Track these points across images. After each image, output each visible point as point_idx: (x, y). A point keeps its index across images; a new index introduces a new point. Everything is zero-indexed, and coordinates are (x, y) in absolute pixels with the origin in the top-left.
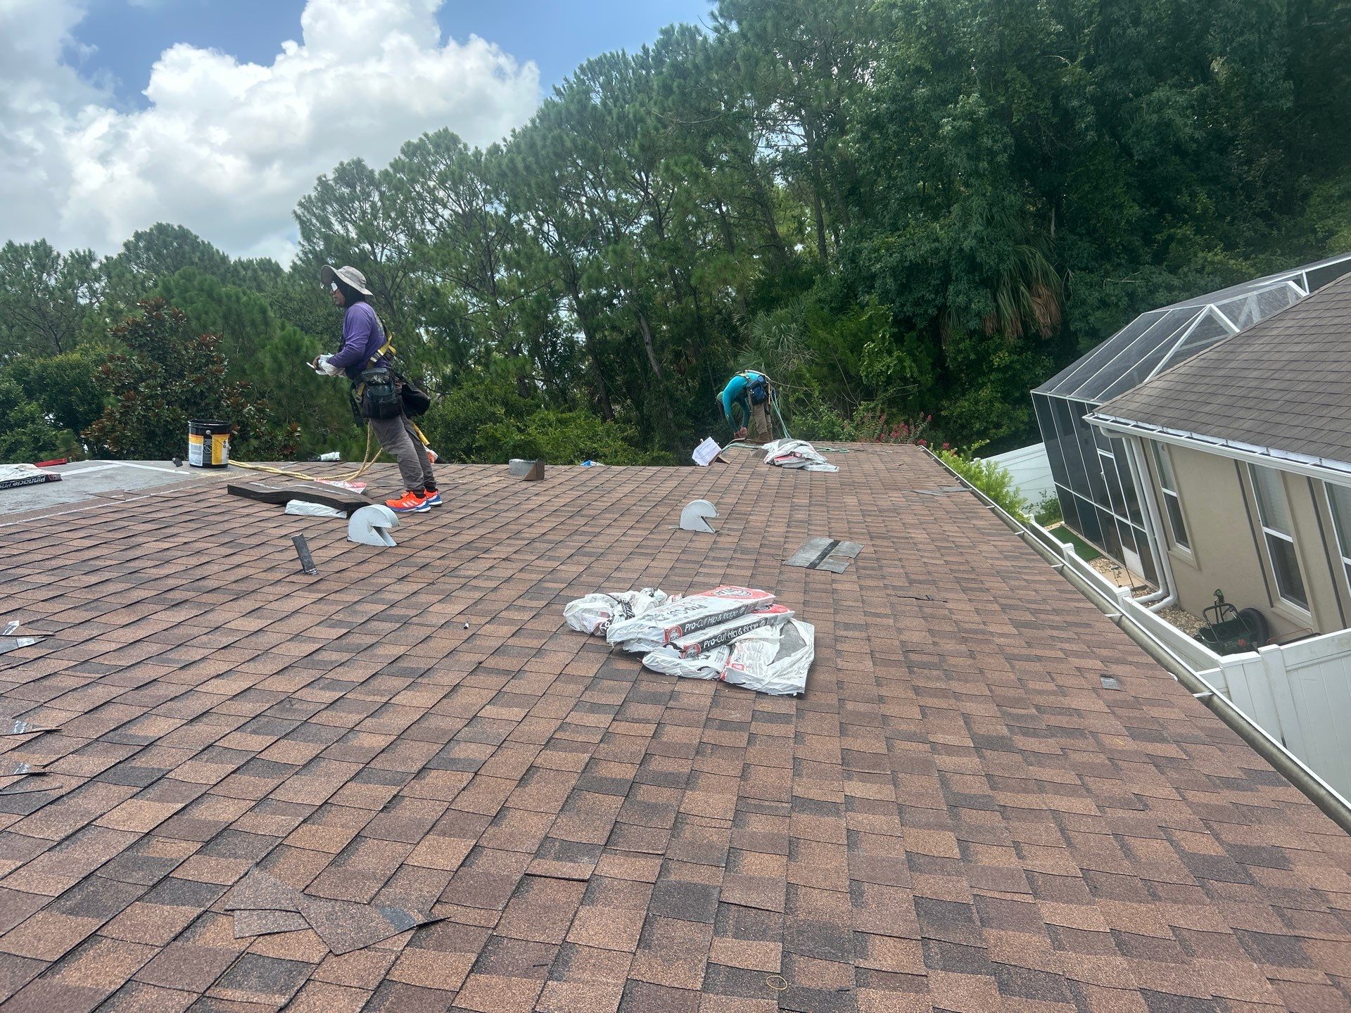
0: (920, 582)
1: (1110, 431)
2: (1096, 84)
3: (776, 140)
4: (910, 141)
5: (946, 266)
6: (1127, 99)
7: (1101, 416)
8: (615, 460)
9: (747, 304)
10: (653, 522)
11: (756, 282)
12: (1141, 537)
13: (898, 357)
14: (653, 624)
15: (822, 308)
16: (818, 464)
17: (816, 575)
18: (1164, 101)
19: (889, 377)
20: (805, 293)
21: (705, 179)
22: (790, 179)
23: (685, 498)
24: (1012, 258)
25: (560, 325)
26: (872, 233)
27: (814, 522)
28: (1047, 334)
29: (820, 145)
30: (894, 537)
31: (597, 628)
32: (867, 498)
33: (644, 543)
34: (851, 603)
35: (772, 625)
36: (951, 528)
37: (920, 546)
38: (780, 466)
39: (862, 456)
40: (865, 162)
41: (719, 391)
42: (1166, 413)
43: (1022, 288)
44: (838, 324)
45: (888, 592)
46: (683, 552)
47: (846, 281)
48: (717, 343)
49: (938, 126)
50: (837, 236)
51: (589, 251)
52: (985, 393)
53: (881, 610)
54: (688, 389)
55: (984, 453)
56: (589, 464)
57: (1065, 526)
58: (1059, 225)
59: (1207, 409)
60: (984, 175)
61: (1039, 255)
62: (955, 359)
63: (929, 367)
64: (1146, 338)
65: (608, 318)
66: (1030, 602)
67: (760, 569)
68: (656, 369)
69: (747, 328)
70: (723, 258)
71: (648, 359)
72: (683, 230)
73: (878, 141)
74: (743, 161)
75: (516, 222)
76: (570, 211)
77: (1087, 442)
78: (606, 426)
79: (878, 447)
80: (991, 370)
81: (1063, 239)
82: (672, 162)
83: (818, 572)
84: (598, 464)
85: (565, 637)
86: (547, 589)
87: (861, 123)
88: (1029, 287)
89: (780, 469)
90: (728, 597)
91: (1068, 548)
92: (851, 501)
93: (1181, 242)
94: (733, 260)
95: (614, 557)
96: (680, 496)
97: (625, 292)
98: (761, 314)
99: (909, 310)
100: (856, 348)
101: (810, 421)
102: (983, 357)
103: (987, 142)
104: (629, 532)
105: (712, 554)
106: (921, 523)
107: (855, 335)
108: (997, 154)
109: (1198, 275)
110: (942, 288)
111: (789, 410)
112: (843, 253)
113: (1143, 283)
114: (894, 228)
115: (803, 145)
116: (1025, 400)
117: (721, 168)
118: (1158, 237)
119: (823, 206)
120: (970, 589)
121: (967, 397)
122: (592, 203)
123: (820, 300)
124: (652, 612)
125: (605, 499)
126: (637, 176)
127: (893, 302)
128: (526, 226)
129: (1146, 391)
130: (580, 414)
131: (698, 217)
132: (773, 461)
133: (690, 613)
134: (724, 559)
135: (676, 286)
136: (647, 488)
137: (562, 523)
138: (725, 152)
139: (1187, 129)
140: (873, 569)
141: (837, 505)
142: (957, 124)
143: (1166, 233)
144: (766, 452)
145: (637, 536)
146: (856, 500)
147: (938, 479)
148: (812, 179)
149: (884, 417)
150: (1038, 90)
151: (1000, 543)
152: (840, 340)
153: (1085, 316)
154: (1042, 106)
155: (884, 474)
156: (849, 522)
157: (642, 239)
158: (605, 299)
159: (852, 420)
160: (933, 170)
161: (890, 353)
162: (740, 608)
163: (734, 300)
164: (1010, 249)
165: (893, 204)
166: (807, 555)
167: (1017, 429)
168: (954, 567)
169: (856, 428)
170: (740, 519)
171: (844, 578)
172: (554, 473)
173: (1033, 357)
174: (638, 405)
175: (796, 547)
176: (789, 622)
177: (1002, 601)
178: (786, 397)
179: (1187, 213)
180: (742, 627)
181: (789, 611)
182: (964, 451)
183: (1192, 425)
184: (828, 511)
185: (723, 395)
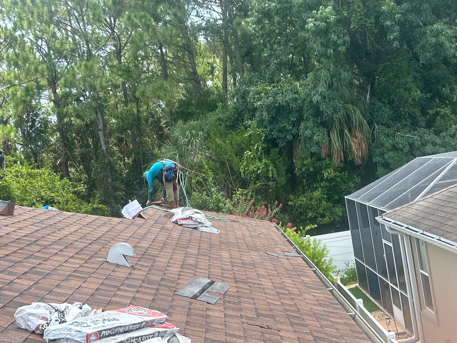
0: (264, 316)
1: (391, 229)
2: (402, 13)
3: (203, 13)
4: (287, 28)
5: (300, 110)
6: (419, 26)
7: (387, 219)
8: (66, 207)
9: (172, 114)
10: (87, 255)
11: (180, 101)
12: (405, 300)
13: (265, 163)
14: (78, 329)
15: (220, 125)
16: (206, 227)
17: (197, 304)
18: (440, 31)
19: (258, 175)
20: (211, 113)
21: (154, 29)
22: (209, 39)
23: (113, 240)
24: (342, 111)
25: (40, 109)
26: (257, 82)
27: (200, 267)
28: (358, 161)
29: (231, 21)
30: (250, 283)
31: (38, 328)
32: (236, 254)
33: (80, 269)
34: (218, 326)
35: (162, 337)
36: (287, 281)
37: (267, 291)
38: (181, 225)
39: (235, 225)
40: (258, 37)
41: (145, 169)
42: (426, 222)
43: (346, 131)
44: (230, 136)
45: (243, 320)
46: (107, 278)
47: (237, 109)
48: (148, 136)
49: (305, 23)
50: (235, 80)
51: (68, 62)
52: (317, 194)
53: (236, 333)
54: (124, 164)
55: (312, 233)
56: (47, 208)
57: (359, 287)
58: (373, 95)
59: (450, 223)
60: (330, 57)
61: (358, 112)
62: (301, 169)
63: (284, 173)
64: (418, 173)
65: (75, 110)
66: (332, 336)
67: (159, 296)
68: (104, 148)
69: (169, 129)
70: (160, 82)
71: (99, 140)
72: (135, 59)
73: (267, 25)
74: (180, 23)
75: (19, 36)
76: (59, 34)
77: (376, 234)
78: (63, 182)
79: (246, 220)
80: (322, 180)
81: (374, 104)
82: (133, 15)
83: (199, 302)
84: (54, 209)
85: (13, 332)
86: (5, 295)
87: (258, 12)
88: (350, 130)
89: (181, 228)
90: (134, 314)
91: (359, 302)
92: (225, 255)
93: (443, 117)
94: (166, 84)
95: (57, 277)
96: (110, 238)
97: (90, 93)
98: (180, 122)
99: (275, 134)
100: (239, 153)
101: (205, 197)
102: (318, 172)
103: (334, 37)
104: (70, 260)
105: (127, 282)
106: (269, 275)
107: (239, 145)
108: (339, 46)
109: (451, 138)
110: (296, 124)
111: (191, 187)
112: (237, 92)
113: (419, 139)
114: (271, 81)
115: (220, 19)
116: (341, 202)
117: (165, 23)
118: (430, 112)
119: (228, 59)
120: (296, 324)
121: (306, 195)
122: (74, 31)
123: (219, 119)
124: (78, 320)
125: (56, 235)
126: (108, 20)
127: (266, 127)
128: (26, 39)
129: (415, 207)
130: (45, 171)
131: (146, 53)
132: (177, 221)
133: (107, 323)
134: (134, 287)
135: (125, 95)
136: (88, 230)
137: (22, 249)
138: (169, 14)
139: (451, 50)
140: (234, 303)
141: (217, 256)
142: (317, 23)
143: (435, 110)
144: (173, 215)
145: (75, 263)
146: (228, 255)
147: (283, 247)
148: (223, 42)
149: (252, 201)
150: (368, 11)
151: (318, 295)
152: (230, 146)
153: (383, 154)
154: (369, 21)
155: (249, 239)
156: (222, 269)
157: (106, 60)
158: (74, 96)
159: (232, 200)
160: (299, 49)
161: (260, 160)
162: (142, 323)
163: (163, 110)
164: (341, 105)
165: (273, 67)
166: (192, 289)
167: (335, 220)
168: (287, 308)
169: (234, 205)
170: (149, 259)
171: (215, 307)
172: (21, 212)
173: (349, 175)
174: (88, 170)
175: (185, 282)
176: (175, 335)
177: (315, 334)
178: (190, 179)
179: (448, 100)
180: (142, 336)
181: (175, 328)
182: (300, 230)
183: (441, 232)
184: (209, 260)
185: (147, 174)
